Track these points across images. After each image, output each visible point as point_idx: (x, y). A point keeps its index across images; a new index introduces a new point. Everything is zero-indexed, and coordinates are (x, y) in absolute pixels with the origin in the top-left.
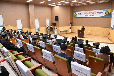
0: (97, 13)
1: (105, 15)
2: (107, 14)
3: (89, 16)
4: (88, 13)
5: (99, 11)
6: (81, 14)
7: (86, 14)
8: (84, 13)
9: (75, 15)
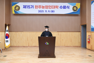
0: (59, 7)
1: (73, 11)
2: (75, 10)
4: (43, 7)
5: (63, 4)
6: (29, 7)
7: (40, 8)
8: (36, 6)
9: (15, 9)
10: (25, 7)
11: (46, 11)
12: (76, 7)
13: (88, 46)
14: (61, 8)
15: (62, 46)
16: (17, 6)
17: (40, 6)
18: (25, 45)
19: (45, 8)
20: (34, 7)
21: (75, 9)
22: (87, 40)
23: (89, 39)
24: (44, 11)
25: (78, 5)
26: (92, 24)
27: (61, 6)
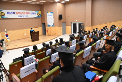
1: (38, 16)
6: (11, 13)
8: (16, 13)
10: (8, 13)
13: (47, 34)
14: (31, 14)
17: (19, 13)
19: (22, 14)
20: (15, 13)
21: (39, 15)
22: (46, 31)
24: (22, 16)
25: (40, 12)
26: (48, 23)
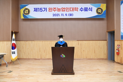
0: (79, 10)
1: (97, 14)
2: (99, 13)
3: (63, 15)
4: (59, 10)
5: (84, 6)
6: (41, 10)
7: (55, 11)
8: (50, 9)
9: (24, 12)
10: (36, 10)
11: (62, 15)
12: (100, 8)
13: (116, 58)
14: (82, 10)
15: (84, 59)
16: (27, 9)
17: (55, 8)
18: (37, 58)
19: (61, 10)
20: (48, 9)
22: (116, 51)
23: (118, 50)
24: (60, 15)
25: (104, 7)
26: (122, 31)
27: (82, 8)
